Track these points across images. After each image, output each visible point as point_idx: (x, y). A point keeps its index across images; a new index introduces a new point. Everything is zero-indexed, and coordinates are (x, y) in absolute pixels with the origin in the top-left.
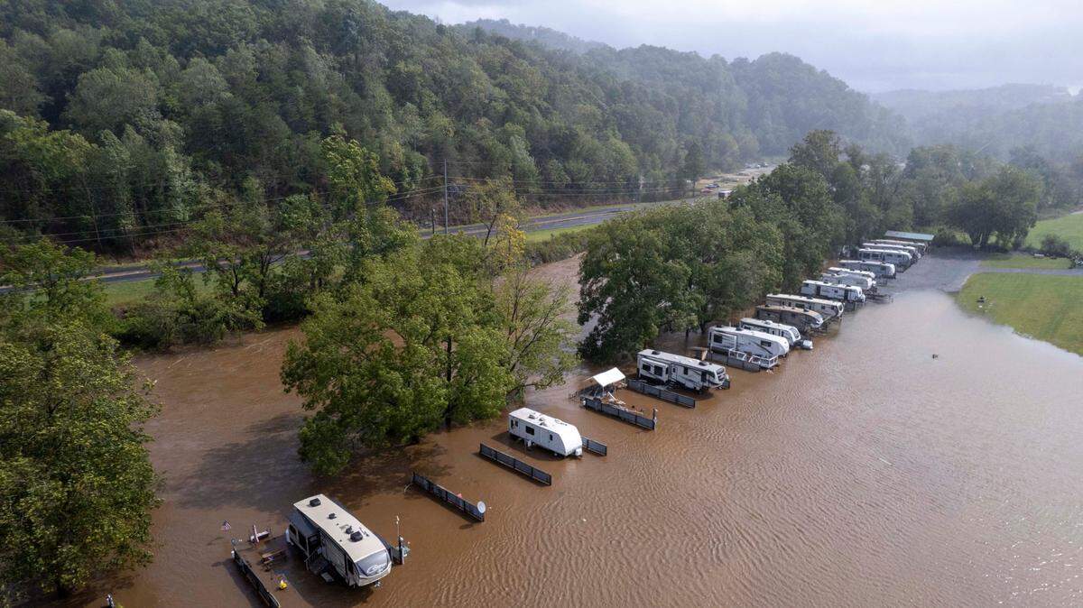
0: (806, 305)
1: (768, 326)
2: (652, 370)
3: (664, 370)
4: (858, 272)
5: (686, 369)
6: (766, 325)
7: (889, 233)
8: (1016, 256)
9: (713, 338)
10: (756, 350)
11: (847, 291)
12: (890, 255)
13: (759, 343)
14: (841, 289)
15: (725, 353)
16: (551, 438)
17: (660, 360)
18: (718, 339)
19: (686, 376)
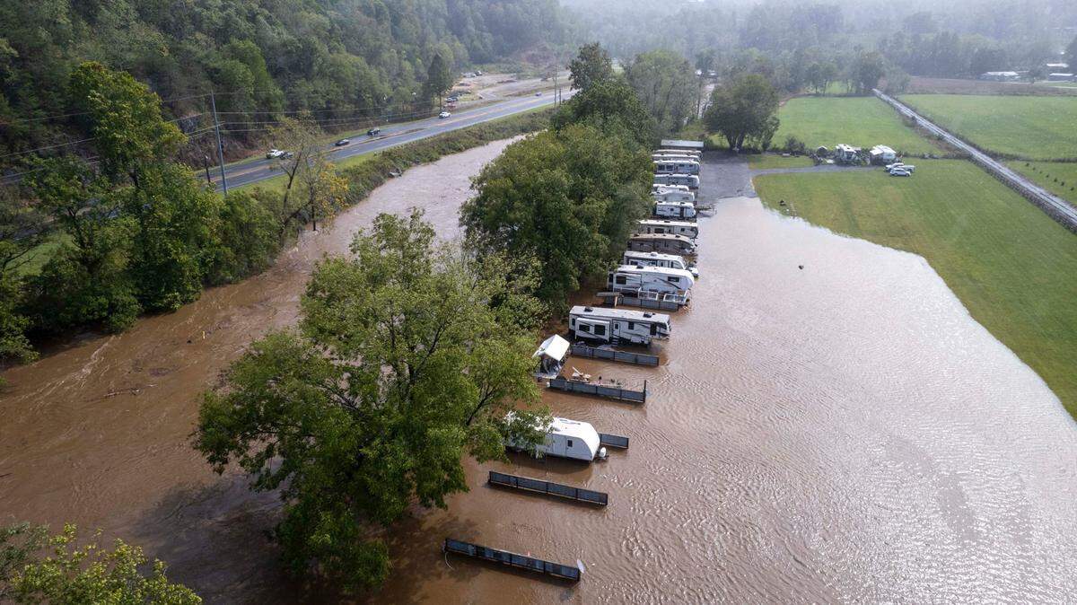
0: (666, 229)
1: (654, 258)
2: (592, 330)
3: (607, 328)
4: (674, 186)
5: (631, 324)
6: (651, 257)
7: (664, 142)
8: (767, 156)
9: (615, 280)
10: (663, 287)
11: (682, 209)
12: (682, 165)
13: (666, 279)
14: (676, 207)
15: (634, 295)
16: (570, 443)
17: (598, 318)
18: (622, 280)
19: (631, 331)
